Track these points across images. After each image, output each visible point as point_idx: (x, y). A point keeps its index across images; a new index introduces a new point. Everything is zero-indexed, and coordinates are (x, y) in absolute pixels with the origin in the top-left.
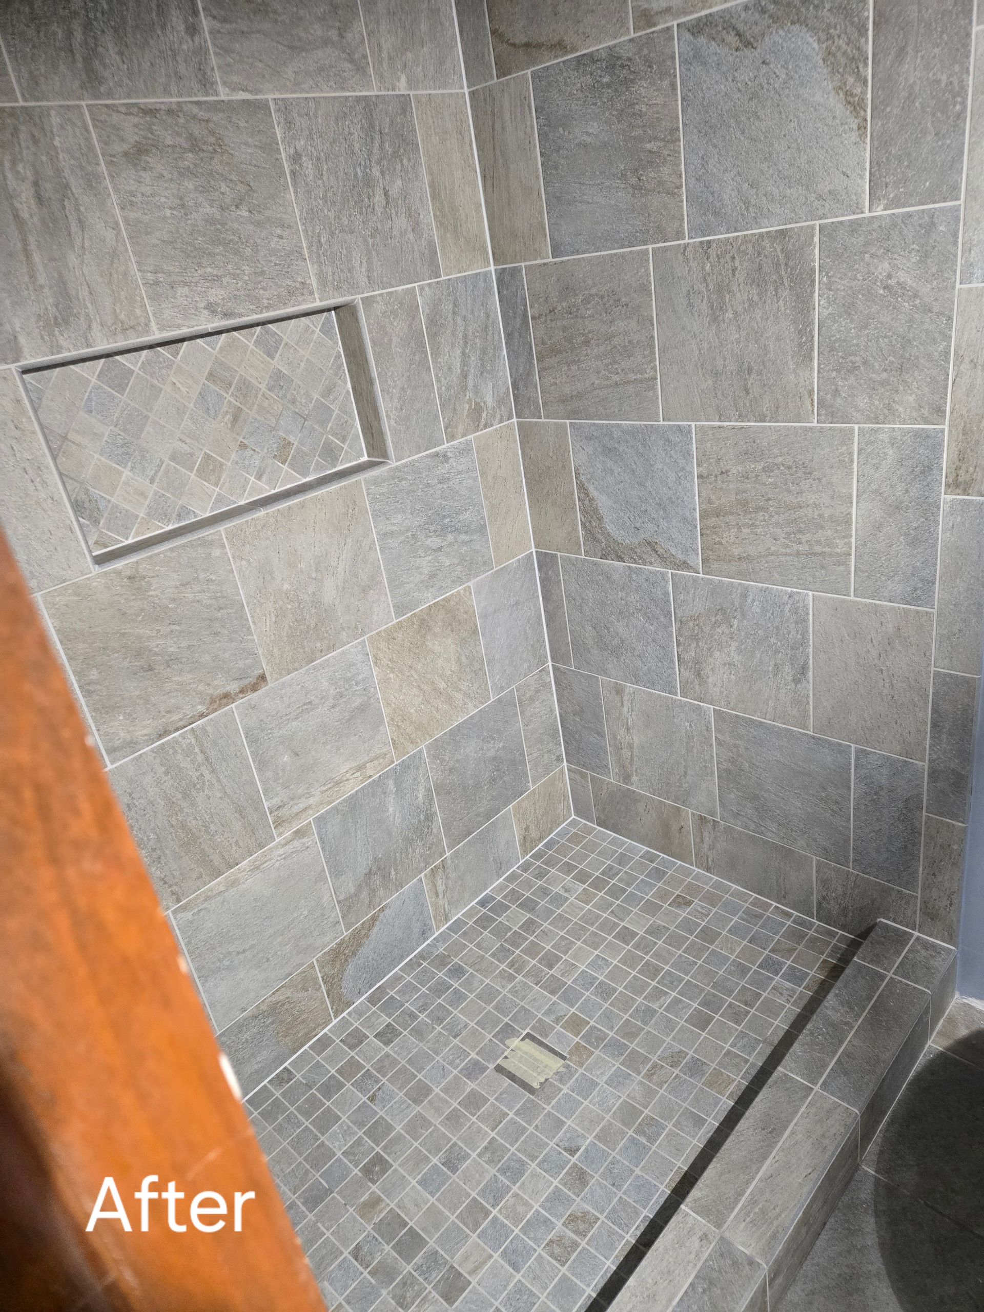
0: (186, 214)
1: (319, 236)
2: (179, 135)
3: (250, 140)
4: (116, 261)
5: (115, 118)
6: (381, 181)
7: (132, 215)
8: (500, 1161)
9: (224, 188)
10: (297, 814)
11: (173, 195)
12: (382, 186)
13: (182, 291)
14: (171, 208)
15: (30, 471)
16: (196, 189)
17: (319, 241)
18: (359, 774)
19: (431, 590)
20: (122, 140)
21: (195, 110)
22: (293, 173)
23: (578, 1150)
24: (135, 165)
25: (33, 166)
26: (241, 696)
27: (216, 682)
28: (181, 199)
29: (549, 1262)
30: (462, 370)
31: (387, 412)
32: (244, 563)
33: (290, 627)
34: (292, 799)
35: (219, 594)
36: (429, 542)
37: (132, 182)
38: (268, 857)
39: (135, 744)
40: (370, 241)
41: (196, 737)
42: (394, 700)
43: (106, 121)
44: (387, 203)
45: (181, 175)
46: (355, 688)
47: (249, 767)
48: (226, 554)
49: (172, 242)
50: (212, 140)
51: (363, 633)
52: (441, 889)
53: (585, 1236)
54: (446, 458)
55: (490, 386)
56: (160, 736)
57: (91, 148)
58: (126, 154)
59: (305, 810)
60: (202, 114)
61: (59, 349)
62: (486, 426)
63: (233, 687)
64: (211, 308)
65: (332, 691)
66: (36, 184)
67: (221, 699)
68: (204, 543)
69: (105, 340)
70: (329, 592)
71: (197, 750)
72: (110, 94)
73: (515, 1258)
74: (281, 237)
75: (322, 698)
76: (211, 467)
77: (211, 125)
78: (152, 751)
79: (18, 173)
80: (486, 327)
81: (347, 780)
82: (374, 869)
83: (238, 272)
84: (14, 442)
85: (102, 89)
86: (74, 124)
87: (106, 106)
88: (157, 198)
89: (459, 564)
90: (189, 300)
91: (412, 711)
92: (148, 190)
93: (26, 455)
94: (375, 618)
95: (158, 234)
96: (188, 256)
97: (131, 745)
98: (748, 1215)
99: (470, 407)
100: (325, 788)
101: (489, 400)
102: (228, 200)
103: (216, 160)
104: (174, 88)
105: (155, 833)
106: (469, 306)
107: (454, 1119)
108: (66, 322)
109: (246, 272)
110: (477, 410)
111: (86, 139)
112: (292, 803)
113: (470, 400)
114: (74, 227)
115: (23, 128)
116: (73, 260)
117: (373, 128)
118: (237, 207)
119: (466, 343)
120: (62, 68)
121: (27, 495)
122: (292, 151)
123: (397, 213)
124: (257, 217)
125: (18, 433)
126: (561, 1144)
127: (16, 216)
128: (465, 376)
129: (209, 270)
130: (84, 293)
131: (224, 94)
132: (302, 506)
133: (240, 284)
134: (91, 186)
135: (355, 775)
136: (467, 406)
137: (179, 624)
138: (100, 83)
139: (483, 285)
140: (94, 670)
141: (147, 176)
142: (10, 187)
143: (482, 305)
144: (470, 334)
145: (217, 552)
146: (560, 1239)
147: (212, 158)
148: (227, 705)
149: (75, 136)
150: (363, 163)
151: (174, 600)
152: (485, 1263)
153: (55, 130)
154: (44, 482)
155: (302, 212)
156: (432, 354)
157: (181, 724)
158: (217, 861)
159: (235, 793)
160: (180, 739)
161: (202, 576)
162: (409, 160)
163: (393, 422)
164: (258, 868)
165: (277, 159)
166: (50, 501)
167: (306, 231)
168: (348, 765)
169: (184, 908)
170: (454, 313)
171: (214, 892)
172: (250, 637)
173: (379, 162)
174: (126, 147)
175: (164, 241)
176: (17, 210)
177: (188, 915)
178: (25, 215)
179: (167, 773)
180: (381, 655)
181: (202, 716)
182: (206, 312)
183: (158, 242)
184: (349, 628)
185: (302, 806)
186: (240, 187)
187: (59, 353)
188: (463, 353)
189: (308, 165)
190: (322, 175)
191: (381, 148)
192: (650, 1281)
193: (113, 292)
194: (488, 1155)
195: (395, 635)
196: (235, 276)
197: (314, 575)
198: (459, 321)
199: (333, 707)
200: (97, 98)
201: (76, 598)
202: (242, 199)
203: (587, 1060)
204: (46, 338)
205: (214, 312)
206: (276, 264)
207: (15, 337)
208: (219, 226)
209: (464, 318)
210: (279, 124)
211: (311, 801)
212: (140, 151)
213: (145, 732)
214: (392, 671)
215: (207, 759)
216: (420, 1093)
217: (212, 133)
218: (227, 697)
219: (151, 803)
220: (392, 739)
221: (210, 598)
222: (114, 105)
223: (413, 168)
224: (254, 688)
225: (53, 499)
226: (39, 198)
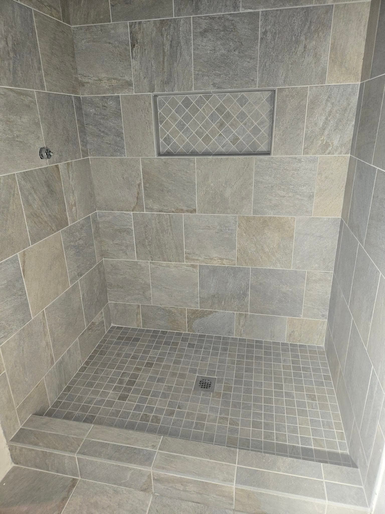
0: (215, 53)
1: (266, 63)
2: (220, 25)
3: (247, 27)
4: (188, 66)
5: (201, 21)
6: (304, 42)
7: (197, 52)
8: (166, 391)
9: (231, 44)
10: (194, 259)
11: (212, 46)
12: (304, 44)
13: (206, 78)
14: (210, 50)
15: (147, 124)
16: (221, 44)
17: (265, 65)
18: (220, 261)
19: (273, 211)
20: (201, 28)
21: (229, 17)
22: (262, 39)
23: (180, 409)
24: (202, 36)
25: (172, 36)
26: (186, 212)
27: (180, 204)
28: (215, 48)
29: (139, 417)
30: (323, 126)
31: (275, 135)
32: (200, 171)
33: (209, 199)
34: (194, 254)
35: (189, 178)
36: (279, 192)
37: (200, 41)
38: (181, 266)
39: (153, 210)
40: (290, 66)
41: (170, 217)
42: (242, 244)
43: (197, 22)
44: (304, 51)
45: (217, 39)
46: (227, 231)
47: (182, 235)
48: (195, 166)
49: (207, 62)
50: (232, 27)
51: (237, 213)
52: (242, 323)
53: (152, 423)
54: (300, 161)
55: (338, 136)
56: (160, 211)
57: (190, 31)
58: (200, 32)
59: (197, 260)
60: (231, 18)
61: (164, 91)
62: (329, 154)
63: (185, 208)
64: (214, 84)
65: (218, 227)
66: (171, 41)
67: (180, 210)
68: (189, 160)
69: (177, 90)
70: (228, 193)
71: (169, 221)
72: (201, 13)
73: (138, 408)
74: (249, 62)
75: (214, 228)
76: (207, 139)
77: (233, 22)
78: (157, 214)
79: (167, 38)
80: (346, 109)
81: (215, 260)
82: (216, 296)
83: (228, 73)
84: (146, 115)
85: (198, 12)
86: (187, 23)
87: (199, 17)
88: (206, 47)
89: (292, 206)
90: (207, 81)
91: (250, 252)
92: (204, 44)
93: (148, 119)
94: (244, 210)
95: (203, 59)
96: (211, 67)
97: (151, 210)
98: (168, 457)
99: (322, 143)
100: (206, 257)
101: (336, 143)
102: (232, 48)
103: (231, 34)
104: (223, 10)
105: (151, 237)
106: (338, 99)
107: (174, 375)
108: (168, 84)
109: (231, 74)
110: (327, 145)
111: (190, 28)
112: (193, 255)
113: (323, 140)
114: (178, 55)
115: (172, 25)
116: (175, 64)
117: (307, 20)
118: (234, 51)
119: (329, 115)
120: (188, 6)
121: (145, 130)
122: (264, 30)
123: (308, 55)
124: (241, 54)
125: (148, 113)
126: (180, 404)
127: (164, 51)
128: (324, 129)
129: (217, 72)
130: (175, 75)
131: (242, 11)
132: (227, 159)
133: (227, 77)
134: (187, 42)
135: (218, 260)
136: (320, 142)
137: (174, 182)
138: (199, 10)
139: (350, 90)
140: (148, 184)
141: (205, 40)
142: (164, 42)
143: (347, 99)
144: (334, 111)
145: (192, 164)
146: (149, 416)
147: (230, 33)
148: (181, 213)
149: (186, 27)
150: (297, 34)
151: (175, 174)
152: (132, 401)
153: (181, 25)
154: (150, 128)
155: (261, 53)
156: (307, 116)
157: (166, 211)
158: (165, 257)
159: (176, 241)
160: (165, 215)
161: (185, 170)
162: (323, 33)
163: (276, 139)
164: (177, 267)
165: (256, 33)
166: (150, 133)
167: (260, 61)
168: (216, 255)
169: (153, 263)
170: (327, 100)
171: (162, 265)
172: (195, 196)
173: (305, 34)
174: (201, 30)
175: (204, 61)
176: (164, 49)
177: (153, 266)
178: (166, 51)
179: (159, 223)
180: (242, 225)
181: (173, 212)
182: (212, 86)
183: (202, 61)
184: (232, 209)
185: (196, 258)
186: (238, 43)
187: (164, 92)
188: (326, 119)
189: (269, 36)
190: (275, 39)
191: (309, 28)
192: (133, 436)
193: (184, 76)
194: (167, 388)
195: (251, 220)
196: (226, 75)
197: (224, 185)
198: (329, 104)
199: (217, 233)
200: (196, 14)
201: (149, 162)
202: (237, 48)
203: (216, 398)
204: (162, 87)
205: (215, 86)
206: (243, 72)
207: (154, 86)
208: (225, 57)
209: (333, 104)
210: (261, 20)
211: (200, 258)
212: (205, 31)
213: (156, 208)
214: (245, 233)
215: (171, 225)
216: (177, 362)
217: (233, 24)
218: (182, 211)
219: (153, 229)
220: (237, 257)
221: (186, 178)
222: (201, 17)
223: (324, 36)
224: (191, 212)
225: (151, 133)
226: (171, 45)
